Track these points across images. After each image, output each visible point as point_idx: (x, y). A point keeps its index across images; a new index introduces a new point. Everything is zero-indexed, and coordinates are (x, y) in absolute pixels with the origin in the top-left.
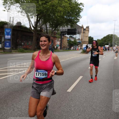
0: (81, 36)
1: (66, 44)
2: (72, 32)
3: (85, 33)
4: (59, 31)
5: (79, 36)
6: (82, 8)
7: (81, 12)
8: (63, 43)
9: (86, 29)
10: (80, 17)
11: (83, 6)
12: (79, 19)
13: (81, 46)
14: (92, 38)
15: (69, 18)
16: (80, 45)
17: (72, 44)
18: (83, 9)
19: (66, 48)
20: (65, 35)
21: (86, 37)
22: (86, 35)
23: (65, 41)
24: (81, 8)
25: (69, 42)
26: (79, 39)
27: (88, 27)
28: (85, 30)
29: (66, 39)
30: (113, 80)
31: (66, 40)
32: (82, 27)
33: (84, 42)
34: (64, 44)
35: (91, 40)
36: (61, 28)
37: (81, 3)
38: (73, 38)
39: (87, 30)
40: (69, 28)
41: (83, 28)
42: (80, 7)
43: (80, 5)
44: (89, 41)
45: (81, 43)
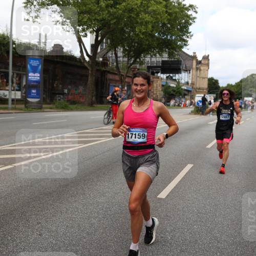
0: (191, 77)
1: (158, 94)
2: (173, 67)
3: (200, 70)
4: (144, 65)
5: (186, 77)
6: (194, 15)
7: (191, 24)
8: (152, 90)
9: (202, 62)
10: (188, 35)
11: (196, 12)
12: (186, 39)
13: (192, 98)
14: (217, 81)
15: (165, 37)
16: (189, 97)
17: (172, 92)
18: (195, 18)
20: (156, 74)
21: (205, 78)
22: (203, 74)
23: (157, 86)
24: (191, 15)
25: (166, 88)
26: (187, 83)
27: (206, 58)
28: (199, 63)
29: (159, 82)
31: (160, 84)
32: (194, 57)
33: (197, 90)
34: (155, 92)
35: (213, 85)
36: (148, 59)
37: (191, 6)
38: (175, 80)
39: (205, 64)
40: (166, 59)
41: (197, 60)
42: (190, 13)
43: (189, 10)
44: (208, 87)
45: (190, 91)
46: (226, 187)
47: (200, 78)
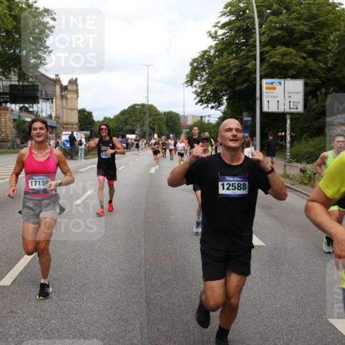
0: (54, 108)
1: (8, 133)
2: (27, 93)
3: (67, 99)
5: (48, 108)
7: (48, 36)
9: (69, 88)
10: (45, 50)
11: (54, 19)
12: (42, 55)
13: (58, 137)
14: (90, 114)
15: (12, 51)
16: (54, 136)
18: (54, 27)
19: (9, 144)
20: (4, 104)
21: (73, 109)
22: (70, 104)
23: (5, 121)
24: (48, 23)
25: (19, 124)
26: (50, 117)
27: (74, 82)
28: (64, 89)
29: (8, 115)
30: (144, 235)
31: (10, 119)
32: (57, 81)
33: (65, 126)
34: (3, 130)
35: (85, 119)
37: (46, 11)
38: (32, 112)
39: (72, 91)
40: (17, 83)
41: (61, 85)
43: (45, 16)
44: (79, 121)
45: (55, 127)
46: (99, 258)
47: (67, 109)
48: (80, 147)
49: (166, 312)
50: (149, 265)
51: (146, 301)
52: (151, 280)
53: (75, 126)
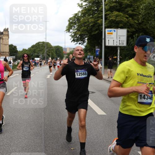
3: (3, 39)
9: (4, 33)
14: (15, 47)
21: (7, 45)
22: (5, 42)
27: (6, 30)
28: (1, 33)
30: (44, 111)
33: (2, 54)
35: (13, 50)
39: (6, 35)
44: (10, 51)
46: (19, 123)
47: (3, 44)
48: (10, 65)
49: (55, 151)
50: (46, 126)
51: (44, 145)
52: (47, 134)
53: (7, 54)
